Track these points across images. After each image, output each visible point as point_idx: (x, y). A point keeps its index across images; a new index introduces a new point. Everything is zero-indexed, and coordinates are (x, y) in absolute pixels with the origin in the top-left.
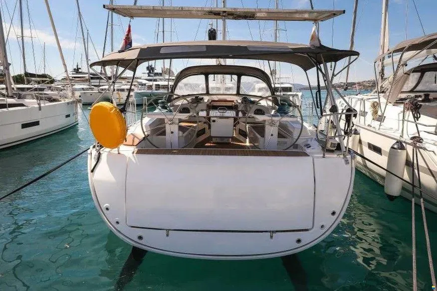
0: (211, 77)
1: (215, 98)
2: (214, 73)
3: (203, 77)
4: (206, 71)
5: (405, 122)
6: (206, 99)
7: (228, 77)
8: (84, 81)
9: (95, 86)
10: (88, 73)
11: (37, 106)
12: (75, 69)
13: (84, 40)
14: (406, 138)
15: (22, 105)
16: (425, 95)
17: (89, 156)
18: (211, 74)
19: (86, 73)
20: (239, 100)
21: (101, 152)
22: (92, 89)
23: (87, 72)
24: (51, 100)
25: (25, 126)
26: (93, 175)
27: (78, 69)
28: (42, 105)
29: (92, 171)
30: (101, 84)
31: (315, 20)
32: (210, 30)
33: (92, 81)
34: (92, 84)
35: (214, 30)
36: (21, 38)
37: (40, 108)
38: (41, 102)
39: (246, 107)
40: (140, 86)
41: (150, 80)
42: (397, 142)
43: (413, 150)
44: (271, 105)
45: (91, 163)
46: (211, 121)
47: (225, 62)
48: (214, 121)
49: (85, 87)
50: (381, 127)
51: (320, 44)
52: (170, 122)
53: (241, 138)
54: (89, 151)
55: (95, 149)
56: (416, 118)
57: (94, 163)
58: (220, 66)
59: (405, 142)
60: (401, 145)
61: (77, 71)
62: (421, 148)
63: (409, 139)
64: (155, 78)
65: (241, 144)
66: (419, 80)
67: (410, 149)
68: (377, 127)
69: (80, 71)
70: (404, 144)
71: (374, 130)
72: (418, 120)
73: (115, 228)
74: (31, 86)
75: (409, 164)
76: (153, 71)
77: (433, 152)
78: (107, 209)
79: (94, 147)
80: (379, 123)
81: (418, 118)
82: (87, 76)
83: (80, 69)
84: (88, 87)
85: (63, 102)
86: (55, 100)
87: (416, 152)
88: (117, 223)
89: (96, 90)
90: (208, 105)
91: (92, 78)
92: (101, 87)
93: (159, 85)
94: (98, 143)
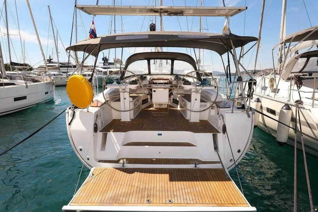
0: (152, 61)
1: (155, 77)
2: (154, 59)
3: (146, 62)
4: (148, 57)
5: (292, 91)
6: (148, 77)
7: (164, 61)
8: (55, 68)
9: (63, 72)
10: (57, 63)
11: (25, 85)
12: (48, 60)
13: (54, 37)
14: (292, 102)
15: (13, 84)
16: (309, 74)
17: (67, 114)
18: (152, 59)
19: (56, 63)
20: (173, 78)
21: (75, 111)
22: (61, 75)
23: (57, 61)
24: (34, 81)
25: (16, 99)
26: (70, 127)
27: (50, 60)
28: (28, 84)
29: (70, 124)
30: (68, 71)
31: (227, 16)
32: (151, 25)
33: (61, 69)
34: (61, 71)
35: (154, 24)
36: (7, 36)
37: (27, 87)
38: (28, 82)
39: (178, 82)
40: (98, 72)
41: (105, 68)
42: (286, 105)
43: (296, 109)
44: (196, 81)
45: (68, 118)
46: (153, 91)
47: (162, 50)
48: (155, 91)
49: (56, 73)
50: (276, 96)
51: (230, 33)
52: (123, 91)
53: (174, 105)
54: (66, 111)
55: (70, 110)
56: (299, 87)
57: (70, 119)
58: (158, 53)
59: (291, 105)
60: (288, 107)
61: (50, 61)
62: (301, 108)
63: (294, 102)
64: (109, 66)
65: (174, 109)
66: (306, 63)
67: (294, 109)
68: (273, 96)
69: (52, 61)
70: (290, 106)
71: (271, 98)
72: (300, 89)
73: (87, 163)
74: (16, 72)
75: (293, 120)
76: (107, 61)
77: (309, 110)
78: (81, 150)
79: (70, 108)
80: (275, 93)
81: (300, 87)
82: (57, 65)
83: (52, 59)
84: (58, 73)
85: (43, 82)
86: (36, 81)
87: (298, 110)
88: (88, 159)
89: (64, 75)
90: (150, 82)
91: (61, 67)
92: (69, 73)
93: (112, 71)
94: (73, 106)
